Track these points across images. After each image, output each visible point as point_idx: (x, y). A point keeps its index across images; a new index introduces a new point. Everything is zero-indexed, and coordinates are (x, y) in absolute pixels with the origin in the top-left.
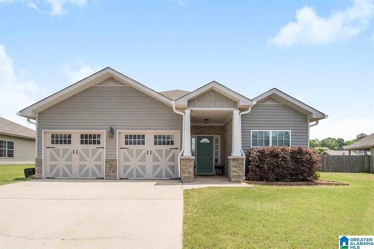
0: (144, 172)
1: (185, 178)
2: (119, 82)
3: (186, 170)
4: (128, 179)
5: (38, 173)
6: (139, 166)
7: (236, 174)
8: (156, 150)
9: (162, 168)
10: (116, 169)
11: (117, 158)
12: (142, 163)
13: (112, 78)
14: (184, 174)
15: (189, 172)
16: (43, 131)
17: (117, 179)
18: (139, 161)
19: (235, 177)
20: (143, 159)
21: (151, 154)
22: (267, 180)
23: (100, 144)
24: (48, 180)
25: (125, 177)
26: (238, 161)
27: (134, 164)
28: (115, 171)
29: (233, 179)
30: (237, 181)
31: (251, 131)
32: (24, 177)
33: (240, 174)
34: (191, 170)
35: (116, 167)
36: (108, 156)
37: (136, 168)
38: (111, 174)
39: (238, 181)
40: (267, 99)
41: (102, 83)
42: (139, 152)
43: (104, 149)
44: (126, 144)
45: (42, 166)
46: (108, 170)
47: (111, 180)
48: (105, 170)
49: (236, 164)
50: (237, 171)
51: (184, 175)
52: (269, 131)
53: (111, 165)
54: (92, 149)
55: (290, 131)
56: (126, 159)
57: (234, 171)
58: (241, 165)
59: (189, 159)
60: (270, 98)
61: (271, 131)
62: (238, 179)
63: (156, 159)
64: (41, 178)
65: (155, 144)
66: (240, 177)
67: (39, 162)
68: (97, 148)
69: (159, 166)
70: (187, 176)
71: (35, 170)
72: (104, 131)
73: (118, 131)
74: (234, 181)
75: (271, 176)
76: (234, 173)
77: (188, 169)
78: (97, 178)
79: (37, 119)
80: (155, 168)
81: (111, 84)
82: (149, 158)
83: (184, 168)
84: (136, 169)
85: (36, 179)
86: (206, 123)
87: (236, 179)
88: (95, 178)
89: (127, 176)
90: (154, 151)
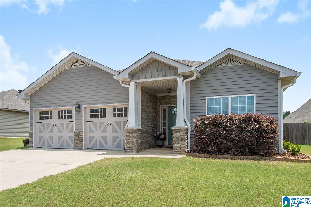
0: (106, 143)
1: (129, 148)
2: (84, 63)
3: (130, 141)
4: (93, 149)
5: (31, 143)
6: (102, 137)
7: (178, 145)
8: (115, 122)
9: (121, 139)
10: (82, 140)
11: (83, 130)
12: (103, 135)
13: (79, 60)
14: (128, 144)
15: (132, 143)
16: (33, 109)
17: (83, 149)
18: (102, 133)
19: (176, 148)
20: (104, 131)
21: (111, 126)
22: (209, 153)
23: (72, 118)
24: (38, 149)
25: (91, 147)
26: (180, 131)
27: (98, 135)
28: (81, 142)
29: (174, 151)
30: (178, 153)
31: (207, 98)
32: (23, 146)
33: (181, 145)
34: (134, 141)
35: (83, 138)
36: (76, 128)
37: (99, 139)
38: (78, 145)
39: (180, 153)
40: (225, 61)
41: (72, 66)
42: (101, 124)
43: (73, 123)
44: (91, 117)
45: (33, 137)
46: (76, 141)
47: (79, 149)
48: (75, 140)
49: (178, 135)
50: (179, 142)
51: (128, 146)
52: (228, 97)
53: (79, 136)
54: (66, 123)
55: (255, 95)
56: (92, 132)
57: (176, 142)
58: (183, 135)
59: (132, 130)
60: (229, 59)
61: (230, 97)
62: (179, 151)
63: (115, 131)
64: (32, 148)
65: (115, 116)
66: (181, 148)
67: (31, 134)
68: (70, 122)
69: (118, 137)
70: (130, 146)
71: (28, 141)
72: (73, 107)
73: (83, 106)
74: (175, 152)
75: (213, 148)
76: (175, 144)
77: (131, 140)
78: (70, 148)
79: (29, 100)
80: (115, 139)
81: (77, 66)
82: (109, 129)
83: (128, 139)
84: (99, 141)
85: (29, 148)
86: (169, 93)
87: (177, 151)
88: (69, 148)
89: (92, 146)
90: (113, 123)
